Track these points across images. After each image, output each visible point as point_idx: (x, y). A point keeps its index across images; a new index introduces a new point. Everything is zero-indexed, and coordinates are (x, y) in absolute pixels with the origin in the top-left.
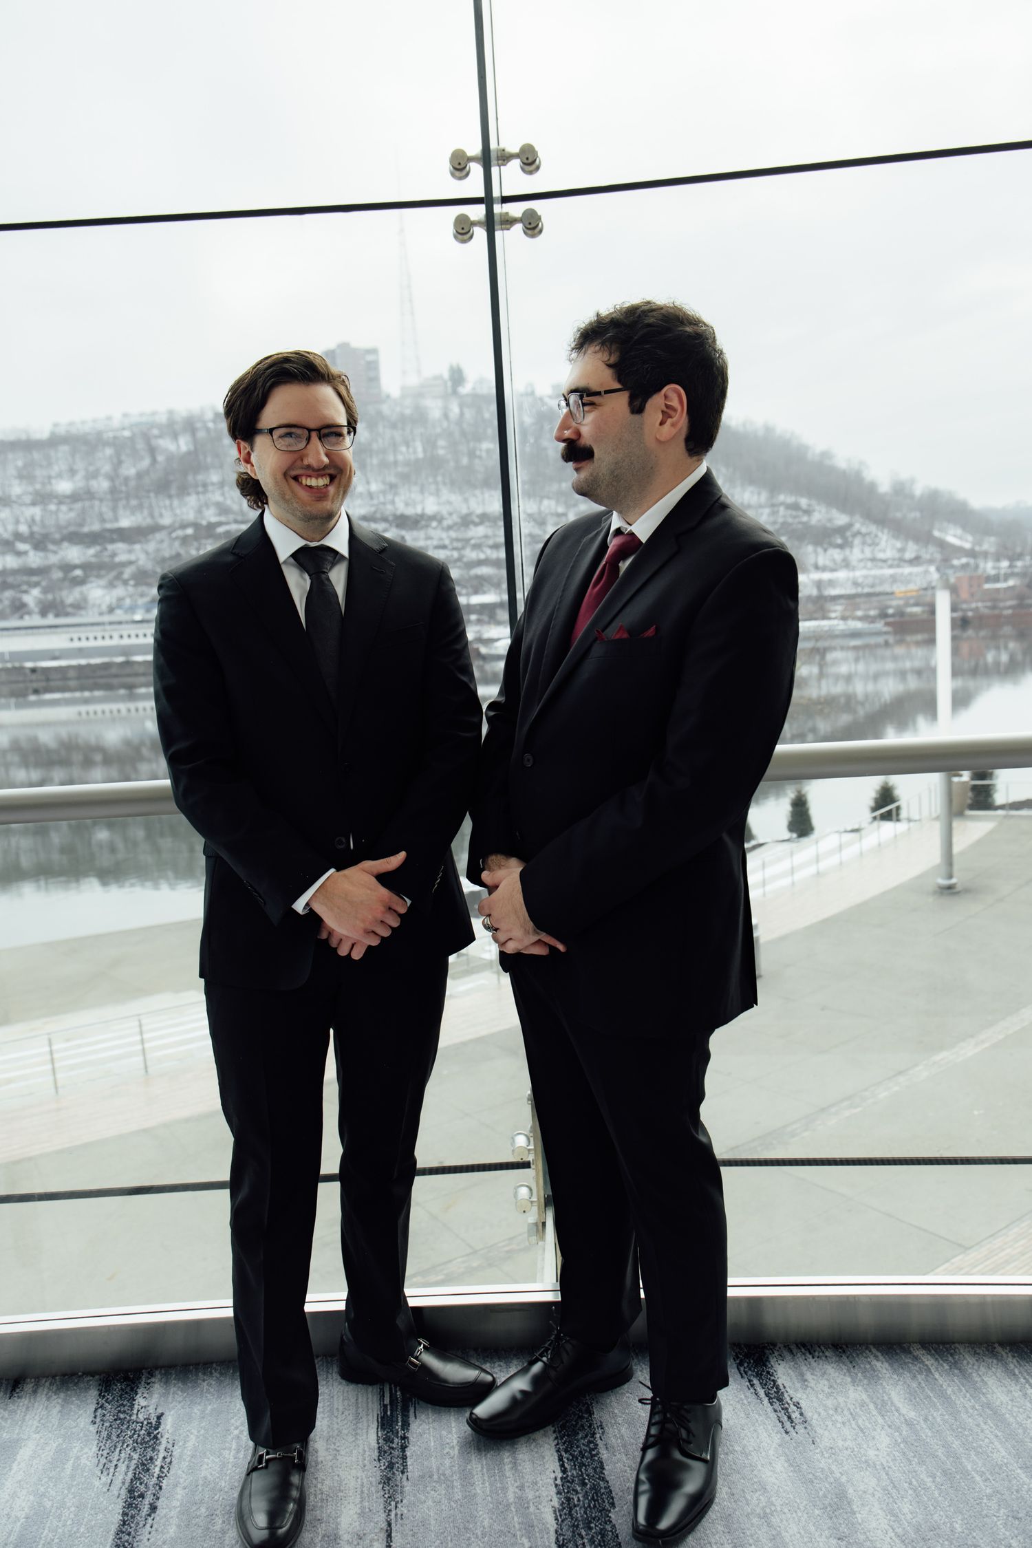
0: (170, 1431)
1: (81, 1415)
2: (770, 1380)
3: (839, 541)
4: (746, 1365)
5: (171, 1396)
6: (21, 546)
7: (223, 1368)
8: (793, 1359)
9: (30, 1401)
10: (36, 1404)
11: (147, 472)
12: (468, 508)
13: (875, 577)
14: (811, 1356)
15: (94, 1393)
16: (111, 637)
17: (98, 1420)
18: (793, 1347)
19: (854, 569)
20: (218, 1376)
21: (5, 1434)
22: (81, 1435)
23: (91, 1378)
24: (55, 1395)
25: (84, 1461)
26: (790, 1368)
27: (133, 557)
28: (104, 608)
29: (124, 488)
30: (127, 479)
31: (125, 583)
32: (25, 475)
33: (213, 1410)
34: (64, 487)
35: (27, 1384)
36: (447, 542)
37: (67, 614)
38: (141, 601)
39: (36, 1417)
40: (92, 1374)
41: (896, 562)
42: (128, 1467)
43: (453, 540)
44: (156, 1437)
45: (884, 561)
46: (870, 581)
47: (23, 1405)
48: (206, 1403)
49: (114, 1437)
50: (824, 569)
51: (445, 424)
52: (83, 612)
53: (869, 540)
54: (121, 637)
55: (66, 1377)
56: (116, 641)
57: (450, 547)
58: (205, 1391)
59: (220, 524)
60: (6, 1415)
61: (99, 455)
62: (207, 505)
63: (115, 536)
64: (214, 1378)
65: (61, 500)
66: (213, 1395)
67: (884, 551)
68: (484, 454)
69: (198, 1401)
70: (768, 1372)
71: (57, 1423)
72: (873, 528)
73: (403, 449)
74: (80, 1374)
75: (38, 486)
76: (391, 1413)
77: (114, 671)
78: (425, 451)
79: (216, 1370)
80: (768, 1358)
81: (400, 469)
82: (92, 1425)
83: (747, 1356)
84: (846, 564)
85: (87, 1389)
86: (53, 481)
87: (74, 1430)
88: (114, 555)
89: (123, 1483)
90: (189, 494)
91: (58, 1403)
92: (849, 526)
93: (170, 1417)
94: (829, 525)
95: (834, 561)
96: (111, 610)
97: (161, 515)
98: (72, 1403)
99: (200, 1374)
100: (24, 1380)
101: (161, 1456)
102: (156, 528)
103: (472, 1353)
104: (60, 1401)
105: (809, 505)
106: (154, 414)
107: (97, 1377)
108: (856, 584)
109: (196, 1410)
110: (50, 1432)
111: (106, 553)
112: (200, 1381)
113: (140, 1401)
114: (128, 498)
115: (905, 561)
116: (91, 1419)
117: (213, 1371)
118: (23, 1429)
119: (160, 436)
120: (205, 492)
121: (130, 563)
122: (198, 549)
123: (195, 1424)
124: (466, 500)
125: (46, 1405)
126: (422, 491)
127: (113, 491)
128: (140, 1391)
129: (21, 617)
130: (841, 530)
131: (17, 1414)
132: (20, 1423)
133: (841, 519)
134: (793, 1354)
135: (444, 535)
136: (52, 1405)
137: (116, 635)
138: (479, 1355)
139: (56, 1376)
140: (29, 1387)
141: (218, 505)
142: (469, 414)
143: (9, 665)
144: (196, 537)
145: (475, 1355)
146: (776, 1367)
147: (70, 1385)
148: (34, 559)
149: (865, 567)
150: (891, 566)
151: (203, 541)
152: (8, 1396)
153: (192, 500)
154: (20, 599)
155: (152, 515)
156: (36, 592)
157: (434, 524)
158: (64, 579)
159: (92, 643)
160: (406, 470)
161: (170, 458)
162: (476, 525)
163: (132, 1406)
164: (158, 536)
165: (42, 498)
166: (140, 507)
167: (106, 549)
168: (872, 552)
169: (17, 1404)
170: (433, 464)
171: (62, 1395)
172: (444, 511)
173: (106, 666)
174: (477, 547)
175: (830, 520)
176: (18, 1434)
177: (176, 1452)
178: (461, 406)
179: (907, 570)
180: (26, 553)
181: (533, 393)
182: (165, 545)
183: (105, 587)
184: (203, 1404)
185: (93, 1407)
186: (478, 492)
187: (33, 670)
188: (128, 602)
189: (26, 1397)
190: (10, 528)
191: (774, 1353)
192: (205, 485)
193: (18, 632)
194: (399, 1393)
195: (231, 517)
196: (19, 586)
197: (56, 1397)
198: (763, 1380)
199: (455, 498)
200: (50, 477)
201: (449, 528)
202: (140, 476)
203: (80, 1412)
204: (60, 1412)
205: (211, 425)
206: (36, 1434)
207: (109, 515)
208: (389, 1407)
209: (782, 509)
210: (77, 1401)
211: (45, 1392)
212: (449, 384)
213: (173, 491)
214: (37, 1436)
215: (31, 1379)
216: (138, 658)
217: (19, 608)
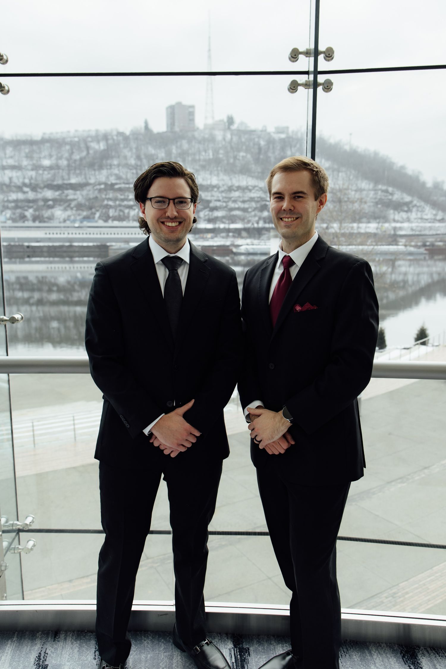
0: (131, 667)
1: (89, 654)
2: (419, 667)
3: (406, 209)
4: (406, 657)
6: (26, 189)
7: (154, 635)
8: (430, 657)
9: (64, 644)
10: (67, 646)
11: (85, 158)
12: (232, 183)
13: (421, 227)
14: (438, 655)
15: (93, 642)
16: (64, 234)
17: (96, 657)
18: (429, 649)
19: (412, 222)
20: (151, 639)
21: (53, 661)
22: (90, 665)
23: (91, 634)
24: (75, 642)
26: (428, 661)
27: (76, 197)
28: (61, 220)
29: (73, 165)
30: (75, 161)
31: (72, 209)
32: (29, 157)
33: (151, 657)
34: (46, 163)
35: (61, 634)
36: (221, 198)
37: (44, 222)
38: (78, 218)
39: (67, 653)
40: (92, 632)
41: (432, 221)
43: (224, 198)
45: (427, 220)
46: (419, 229)
47: (60, 646)
48: (147, 653)
50: (397, 222)
51: (224, 143)
52: (52, 221)
53: (420, 209)
54: (69, 234)
55: (80, 632)
56: (66, 236)
57: (222, 200)
58: (146, 646)
59: (116, 184)
60: (53, 651)
61: (63, 149)
62: (111, 175)
63: (68, 187)
64: (150, 640)
65: (45, 168)
66: (150, 649)
67: (427, 215)
68: (241, 158)
69: (143, 651)
70: (418, 663)
71: (77, 657)
72: (422, 204)
73: (203, 153)
74: (86, 631)
75: (35, 162)
76: (236, 667)
77: (64, 249)
78: (213, 155)
79: (150, 635)
80: (417, 654)
81: (201, 163)
82: (94, 660)
83: (407, 652)
84: (408, 220)
85: (90, 640)
86: (42, 160)
87: (86, 662)
88: (67, 195)
90: (103, 169)
91: (77, 646)
92: (411, 202)
93: (131, 659)
94: (401, 201)
95: (402, 218)
96: (65, 221)
97: (90, 178)
98: (84, 647)
99: (143, 636)
100: (60, 632)
102: (86, 184)
103: (272, 637)
104: (78, 645)
105: (393, 191)
106: (89, 131)
108: (412, 230)
109: (143, 656)
110: (75, 662)
111: (64, 195)
112: (143, 641)
114: (75, 169)
115: (437, 220)
116: (93, 656)
117: (149, 636)
118: (62, 659)
119: (92, 142)
120: (111, 168)
121: (74, 200)
122: (106, 195)
123: (143, 664)
124: (231, 179)
125: (71, 647)
126: (211, 174)
127: (69, 166)
129: (24, 222)
130: (407, 204)
131: (58, 650)
132: (60, 655)
133: (408, 199)
134: (429, 653)
135: (220, 195)
136: (74, 647)
137: (66, 233)
138: (275, 639)
139: (75, 631)
140: (62, 636)
141: (116, 175)
142: (235, 139)
143: (17, 244)
144: (105, 189)
145: (274, 639)
146: (422, 660)
147: (82, 637)
148: (31, 195)
149: (417, 222)
150: (430, 222)
151: (109, 191)
152: (53, 640)
153: (104, 172)
154: (24, 214)
155: (86, 178)
156: (31, 211)
157: (215, 189)
158: (44, 205)
159: (55, 236)
160: (204, 163)
161: (96, 152)
162: (235, 191)
164: (88, 188)
165: (36, 168)
166: (80, 174)
167: (63, 193)
168: (421, 215)
169: (57, 645)
170: (217, 161)
171: (78, 642)
172: (221, 183)
173: (61, 247)
174: (235, 201)
175: (402, 199)
176: (60, 662)
178: (232, 135)
179: (437, 225)
180: (27, 192)
181: (265, 131)
182: (91, 192)
183: (62, 210)
184: (146, 653)
185: (94, 650)
186: (236, 176)
187: (28, 247)
188: (72, 218)
189: (61, 642)
190: (21, 180)
191: (420, 652)
192: (111, 165)
193: (21, 229)
194: (239, 656)
195: (122, 181)
196: (24, 207)
197: (75, 643)
198: (416, 666)
199: (226, 178)
200: (40, 158)
201: (222, 192)
202: (81, 159)
203: (88, 652)
204: (78, 651)
205: (115, 138)
206: (68, 662)
207: (66, 177)
208: (235, 663)
209: (380, 192)
210: (85, 646)
211: (70, 640)
212: (227, 124)
213: (96, 167)
215: (63, 632)
216: (76, 244)
217: (23, 218)
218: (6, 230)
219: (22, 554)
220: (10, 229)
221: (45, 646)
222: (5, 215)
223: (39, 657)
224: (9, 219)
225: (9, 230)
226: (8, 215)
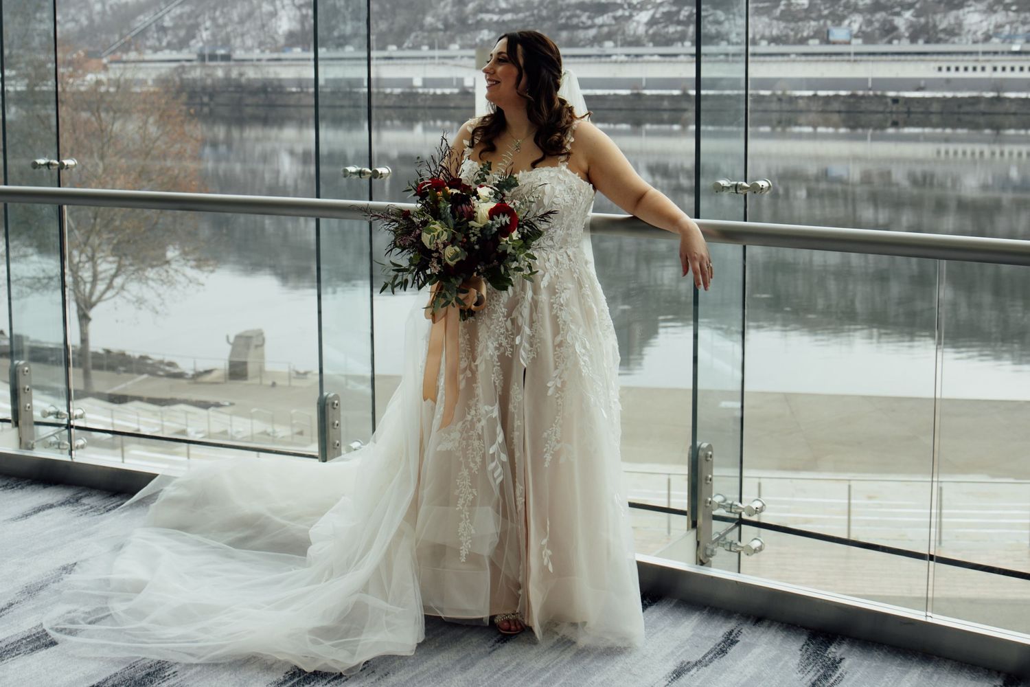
5: (852, 652)
9: (765, 631)
10: (769, 632)
15: (804, 638)
16: (983, 69)
17: (804, 650)
20: (886, 652)
21: (747, 640)
22: (792, 653)
23: (805, 630)
25: (790, 664)
28: (979, 35)
33: (876, 666)
37: (938, 41)
39: (767, 638)
40: (806, 628)
42: (816, 674)
44: (836, 667)
47: (761, 631)
48: (874, 662)
49: (811, 660)
52: (956, 39)
54: (995, 69)
55: (790, 625)
56: (988, 74)
58: (875, 656)
64: (883, 653)
66: (879, 660)
69: (869, 659)
71: (779, 644)
74: (798, 625)
77: (982, 107)
79: (886, 649)
82: (799, 651)
85: (801, 634)
87: (788, 651)
89: (810, 680)
93: (848, 662)
96: (987, 38)
98: (791, 638)
99: (875, 648)
100: (764, 620)
101: (837, 675)
104: (783, 635)
107: (809, 631)
109: (866, 663)
110: (773, 647)
112: (873, 651)
113: (832, 649)
116: (800, 648)
117: (884, 649)
118: (759, 641)
123: (863, 669)
125: (774, 634)
128: (833, 645)
129: (890, 42)
131: (756, 633)
132: (757, 638)
136: (778, 636)
137: (989, 67)
139: (784, 622)
140: (766, 623)
143: (871, 93)
147: (792, 630)
152: (753, 624)
154: (891, 22)
156: (908, 14)
159: (961, 74)
163: (826, 650)
169: (757, 630)
171: (785, 633)
173: (975, 101)
176: (754, 642)
177: (847, 677)
183: (985, 12)
184: (871, 662)
185: (802, 644)
187: (895, 100)
188: (1007, 30)
189: (763, 628)
193: (884, 58)
196: (892, 7)
197: (781, 633)
203: (794, 644)
204: (782, 640)
210: (793, 638)
211: (775, 629)
214: (766, 646)
215: (769, 620)
216: (1012, 95)
217: (889, 32)
218: (849, 61)
219: (742, 553)
220: (859, 58)
221: (741, 626)
222: (850, 25)
223: (730, 633)
224: (856, 36)
225: (855, 61)
226: (855, 27)
